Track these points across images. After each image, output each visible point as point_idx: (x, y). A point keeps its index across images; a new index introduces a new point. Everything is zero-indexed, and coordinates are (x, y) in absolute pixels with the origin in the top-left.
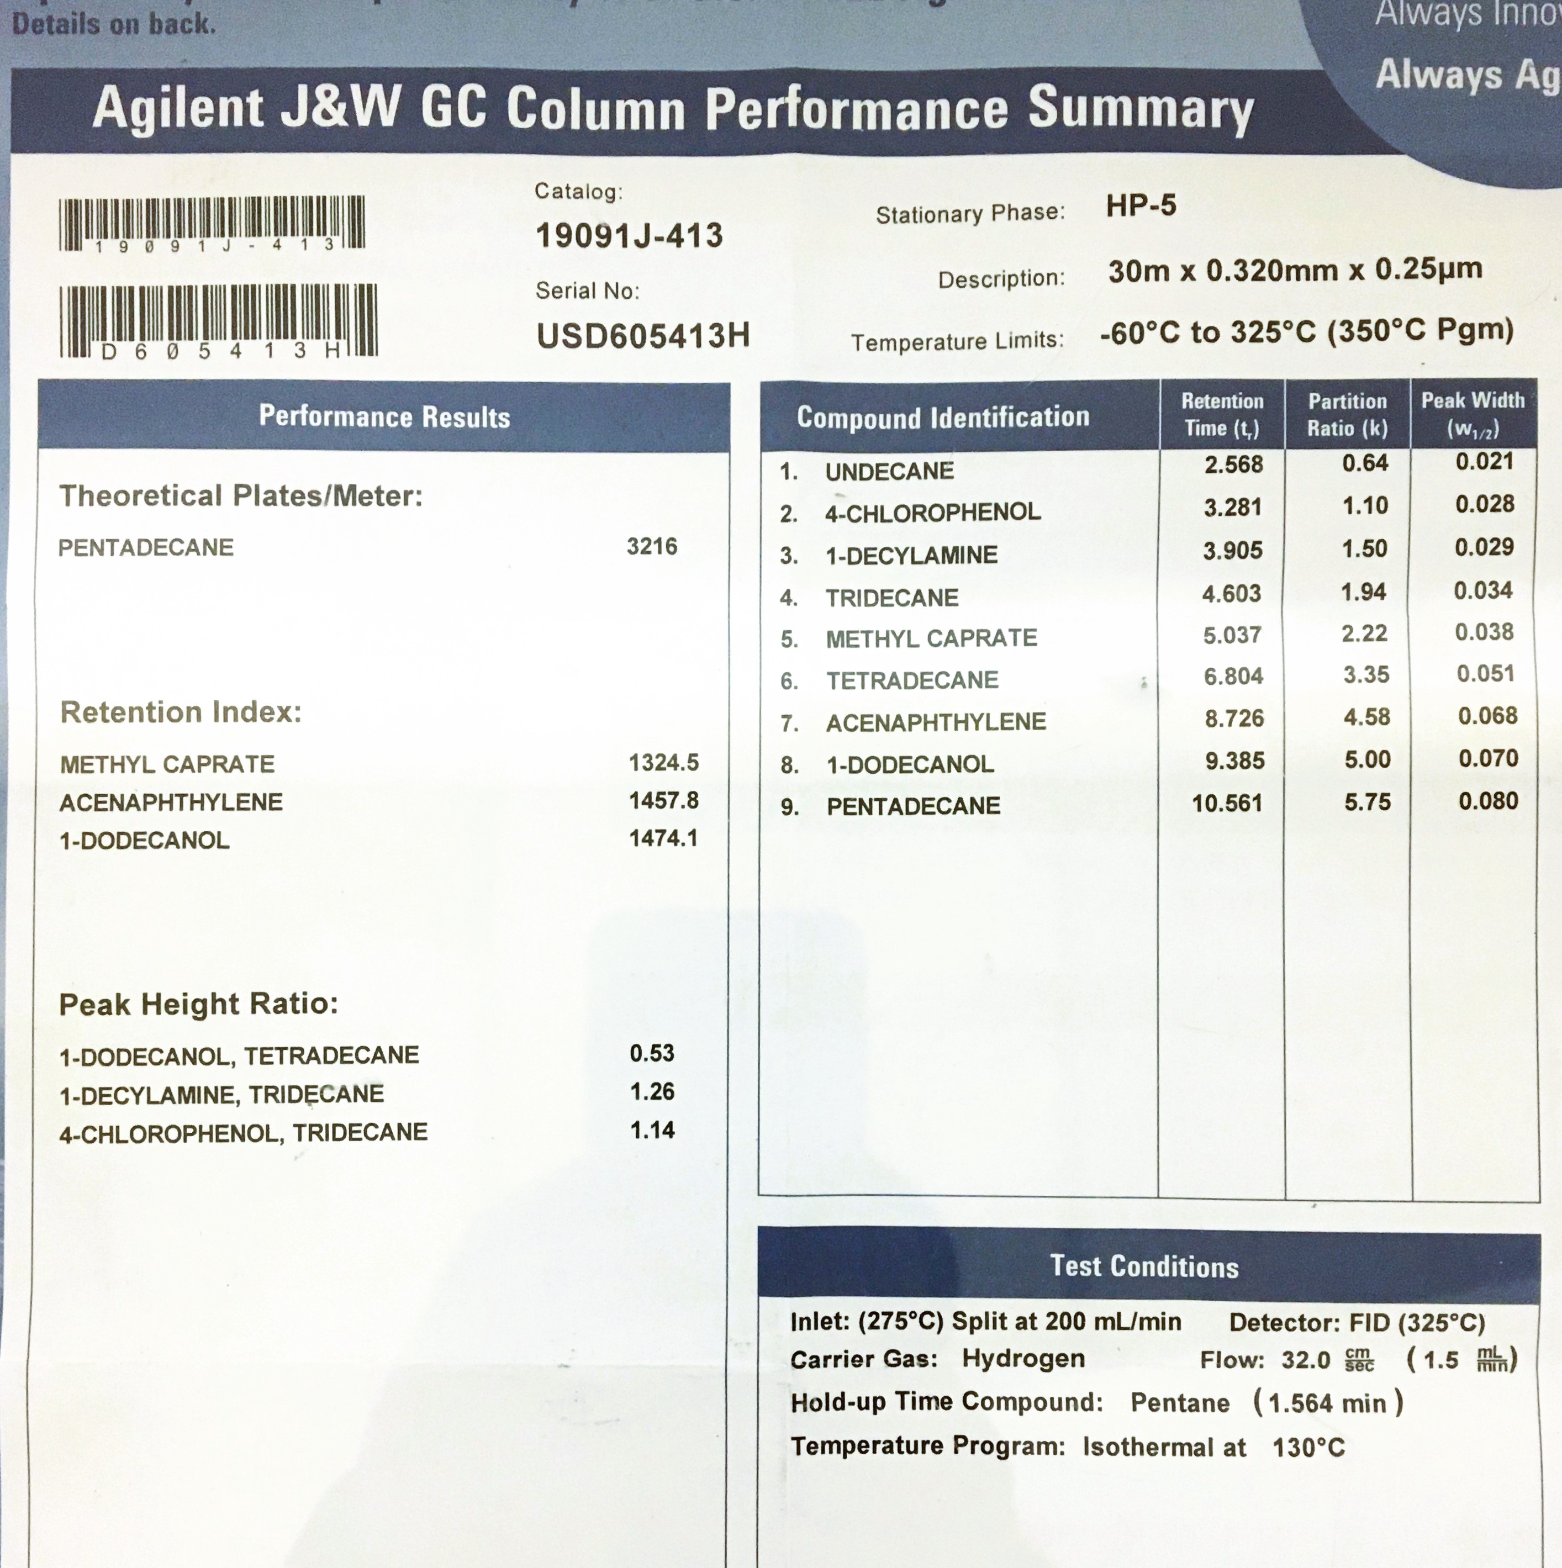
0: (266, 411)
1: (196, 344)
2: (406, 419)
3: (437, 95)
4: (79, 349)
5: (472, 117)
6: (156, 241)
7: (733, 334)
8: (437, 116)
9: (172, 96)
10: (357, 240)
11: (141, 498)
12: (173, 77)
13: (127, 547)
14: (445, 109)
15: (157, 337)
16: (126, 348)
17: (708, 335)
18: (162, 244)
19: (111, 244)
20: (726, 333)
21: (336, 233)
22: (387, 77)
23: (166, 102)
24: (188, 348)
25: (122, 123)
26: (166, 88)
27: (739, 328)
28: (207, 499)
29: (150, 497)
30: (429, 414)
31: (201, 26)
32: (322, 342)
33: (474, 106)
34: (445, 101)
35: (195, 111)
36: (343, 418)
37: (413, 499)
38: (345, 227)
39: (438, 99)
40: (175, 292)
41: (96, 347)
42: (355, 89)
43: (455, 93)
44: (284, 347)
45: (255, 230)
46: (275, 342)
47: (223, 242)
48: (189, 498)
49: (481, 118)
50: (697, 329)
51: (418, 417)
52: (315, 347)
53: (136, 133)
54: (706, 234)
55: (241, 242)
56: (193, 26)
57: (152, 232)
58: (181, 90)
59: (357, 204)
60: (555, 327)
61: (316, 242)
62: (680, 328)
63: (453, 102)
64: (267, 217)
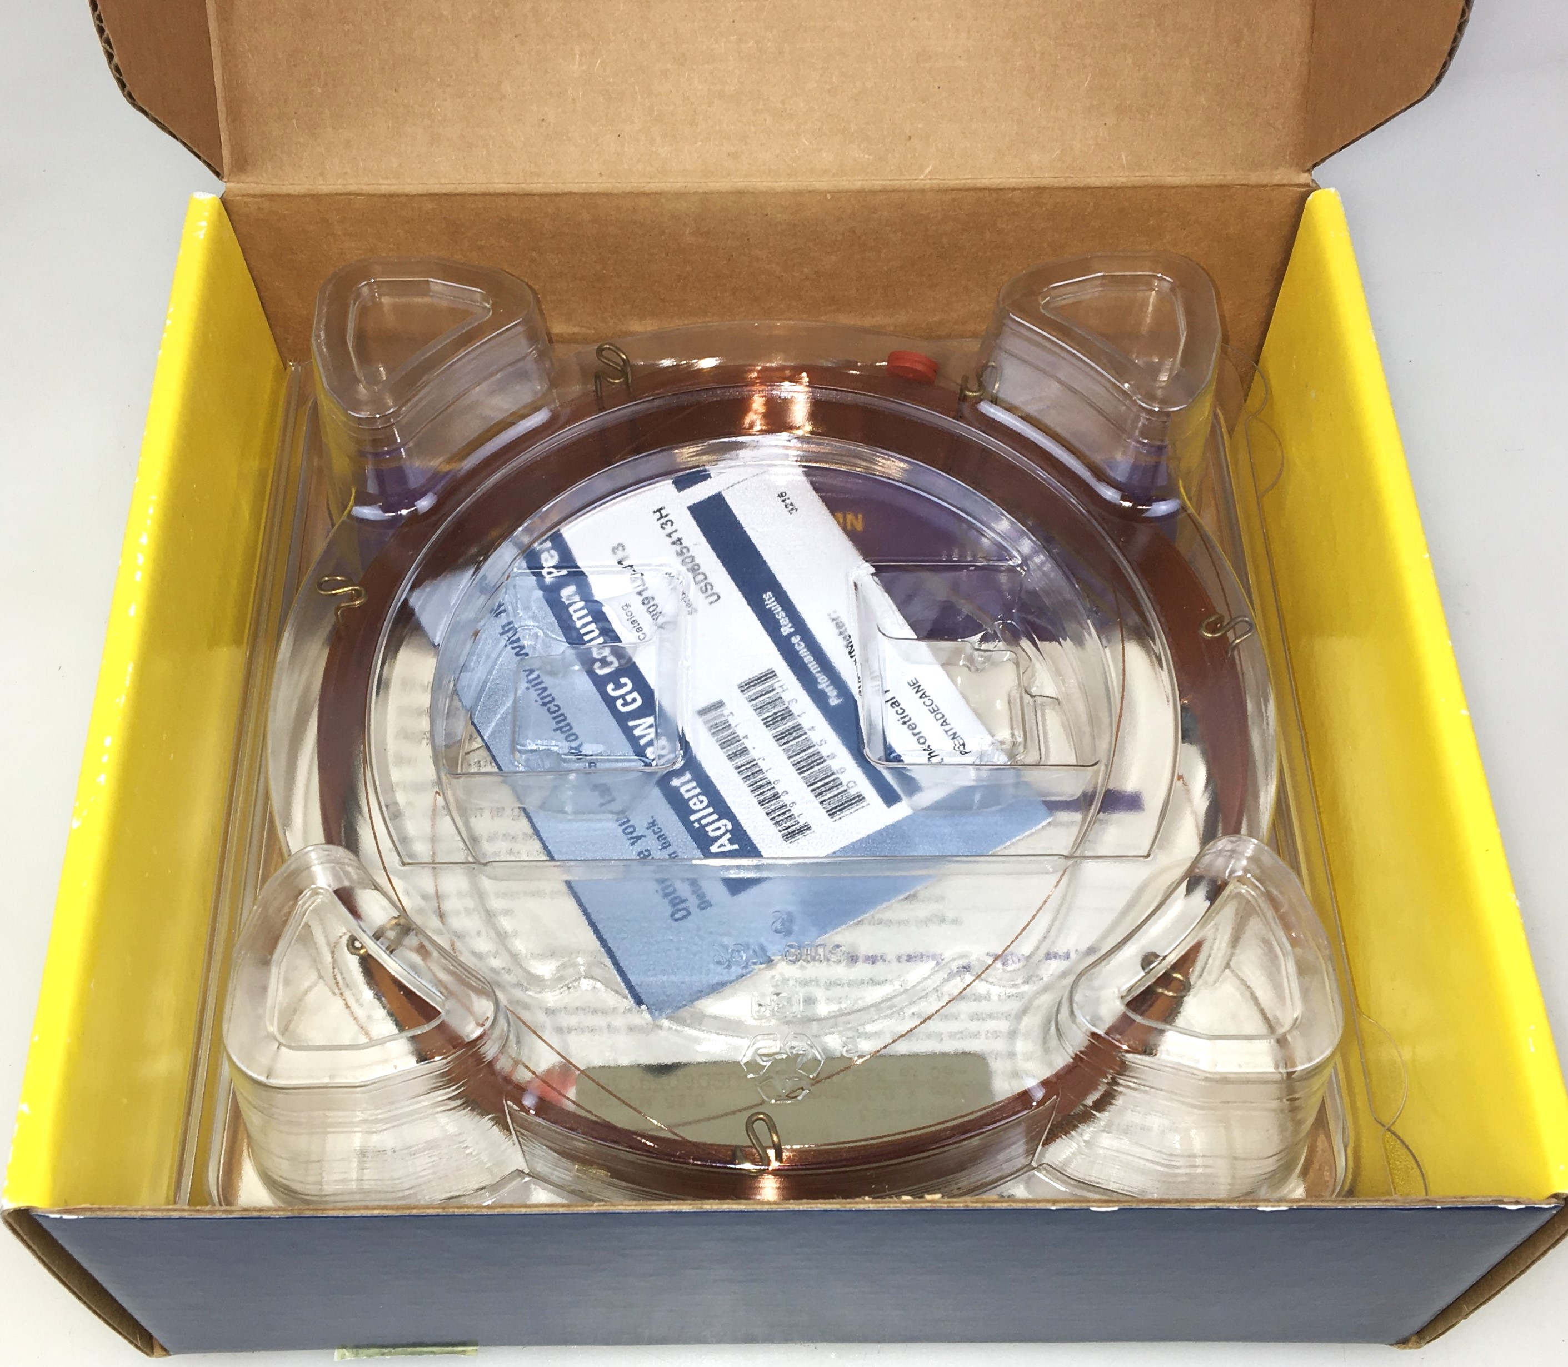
0: (834, 701)
1: (821, 749)
2: (795, 640)
3: (623, 705)
4: (860, 798)
5: (625, 685)
6: (780, 792)
7: (662, 517)
8: (634, 700)
9: (698, 821)
10: (720, 704)
11: (916, 731)
12: (688, 825)
13: (945, 723)
14: (629, 698)
15: (829, 768)
16: (844, 778)
17: (669, 529)
18: (779, 789)
19: (795, 811)
20: (664, 520)
21: (722, 715)
22: (628, 732)
23: (704, 822)
24: (824, 751)
25: (728, 836)
26: (696, 825)
27: (658, 515)
28: (895, 704)
29: (913, 727)
30: (786, 630)
31: (653, 824)
32: (783, 695)
33: (618, 686)
34: (624, 700)
35: (700, 806)
36: (814, 667)
37: (834, 616)
38: (719, 712)
39: (626, 704)
40: (801, 771)
41: (853, 792)
42: (642, 742)
43: (618, 698)
44: (795, 709)
45: (744, 751)
46: (796, 715)
47: (760, 762)
48: (901, 711)
49: (623, 680)
50: (669, 535)
51: (791, 635)
52: (786, 697)
53: (730, 827)
54: (620, 554)
55: (754, 754)
56: (655, 828)
57: (776, 796)
58: (693, 818)
59: (702, 712)
60: (707, 597)
61: (732, 721)
62: (674, 543)
63: (623, 696)
64: (733, 748)
